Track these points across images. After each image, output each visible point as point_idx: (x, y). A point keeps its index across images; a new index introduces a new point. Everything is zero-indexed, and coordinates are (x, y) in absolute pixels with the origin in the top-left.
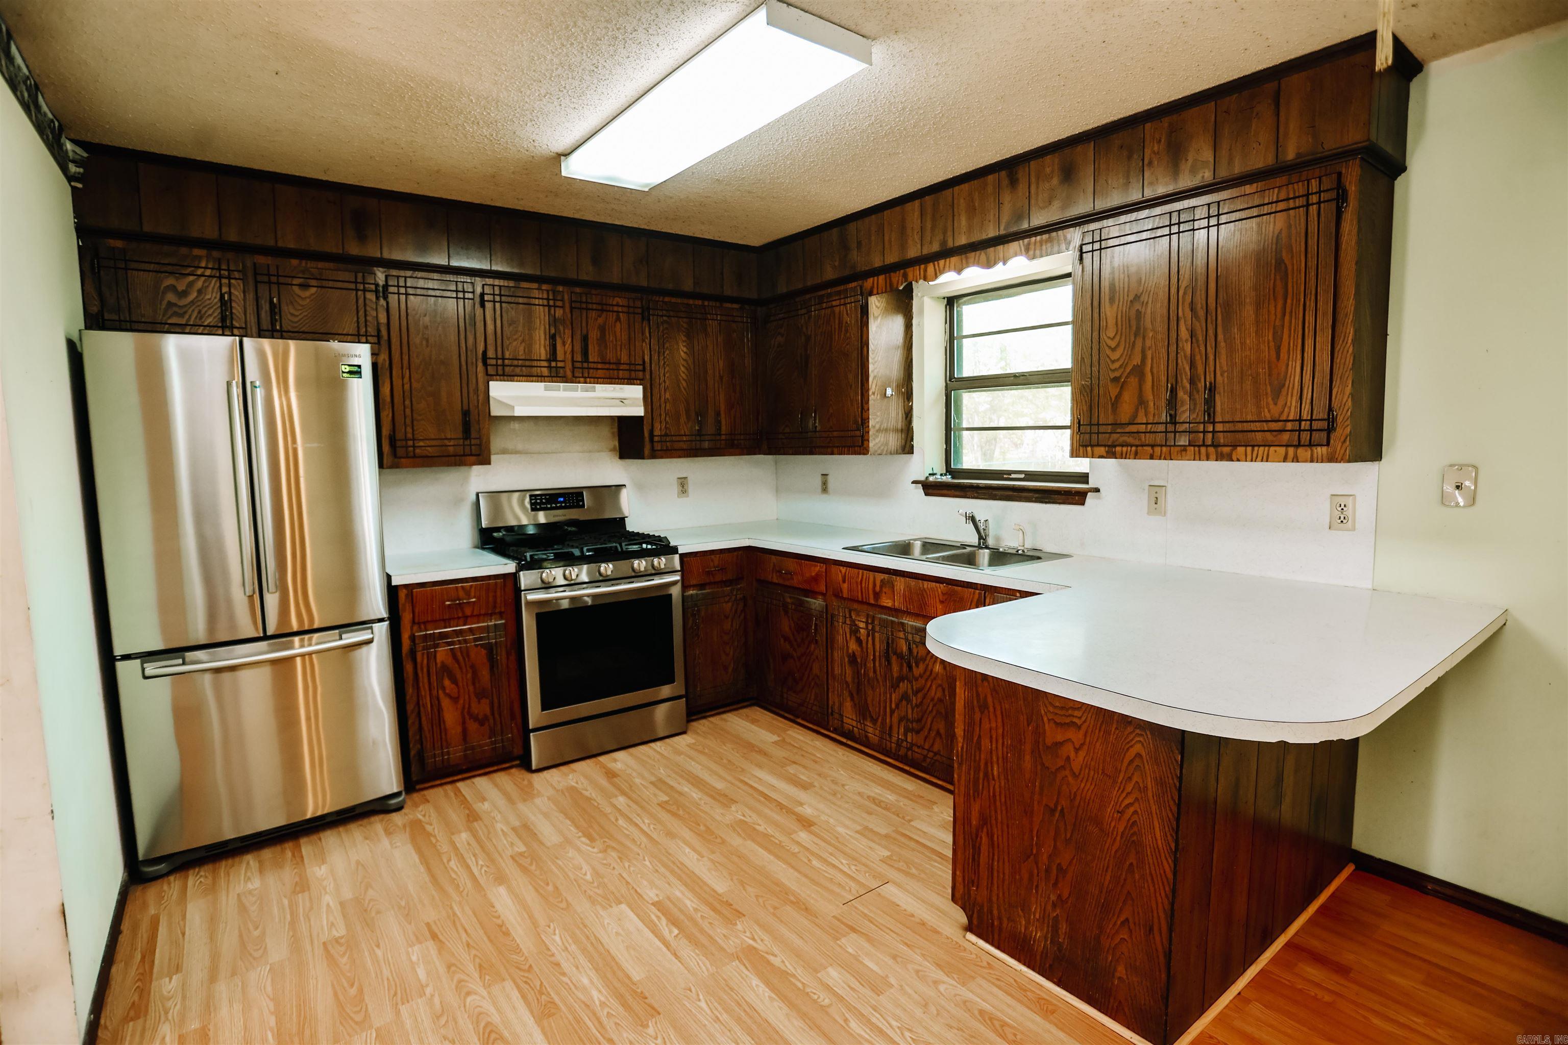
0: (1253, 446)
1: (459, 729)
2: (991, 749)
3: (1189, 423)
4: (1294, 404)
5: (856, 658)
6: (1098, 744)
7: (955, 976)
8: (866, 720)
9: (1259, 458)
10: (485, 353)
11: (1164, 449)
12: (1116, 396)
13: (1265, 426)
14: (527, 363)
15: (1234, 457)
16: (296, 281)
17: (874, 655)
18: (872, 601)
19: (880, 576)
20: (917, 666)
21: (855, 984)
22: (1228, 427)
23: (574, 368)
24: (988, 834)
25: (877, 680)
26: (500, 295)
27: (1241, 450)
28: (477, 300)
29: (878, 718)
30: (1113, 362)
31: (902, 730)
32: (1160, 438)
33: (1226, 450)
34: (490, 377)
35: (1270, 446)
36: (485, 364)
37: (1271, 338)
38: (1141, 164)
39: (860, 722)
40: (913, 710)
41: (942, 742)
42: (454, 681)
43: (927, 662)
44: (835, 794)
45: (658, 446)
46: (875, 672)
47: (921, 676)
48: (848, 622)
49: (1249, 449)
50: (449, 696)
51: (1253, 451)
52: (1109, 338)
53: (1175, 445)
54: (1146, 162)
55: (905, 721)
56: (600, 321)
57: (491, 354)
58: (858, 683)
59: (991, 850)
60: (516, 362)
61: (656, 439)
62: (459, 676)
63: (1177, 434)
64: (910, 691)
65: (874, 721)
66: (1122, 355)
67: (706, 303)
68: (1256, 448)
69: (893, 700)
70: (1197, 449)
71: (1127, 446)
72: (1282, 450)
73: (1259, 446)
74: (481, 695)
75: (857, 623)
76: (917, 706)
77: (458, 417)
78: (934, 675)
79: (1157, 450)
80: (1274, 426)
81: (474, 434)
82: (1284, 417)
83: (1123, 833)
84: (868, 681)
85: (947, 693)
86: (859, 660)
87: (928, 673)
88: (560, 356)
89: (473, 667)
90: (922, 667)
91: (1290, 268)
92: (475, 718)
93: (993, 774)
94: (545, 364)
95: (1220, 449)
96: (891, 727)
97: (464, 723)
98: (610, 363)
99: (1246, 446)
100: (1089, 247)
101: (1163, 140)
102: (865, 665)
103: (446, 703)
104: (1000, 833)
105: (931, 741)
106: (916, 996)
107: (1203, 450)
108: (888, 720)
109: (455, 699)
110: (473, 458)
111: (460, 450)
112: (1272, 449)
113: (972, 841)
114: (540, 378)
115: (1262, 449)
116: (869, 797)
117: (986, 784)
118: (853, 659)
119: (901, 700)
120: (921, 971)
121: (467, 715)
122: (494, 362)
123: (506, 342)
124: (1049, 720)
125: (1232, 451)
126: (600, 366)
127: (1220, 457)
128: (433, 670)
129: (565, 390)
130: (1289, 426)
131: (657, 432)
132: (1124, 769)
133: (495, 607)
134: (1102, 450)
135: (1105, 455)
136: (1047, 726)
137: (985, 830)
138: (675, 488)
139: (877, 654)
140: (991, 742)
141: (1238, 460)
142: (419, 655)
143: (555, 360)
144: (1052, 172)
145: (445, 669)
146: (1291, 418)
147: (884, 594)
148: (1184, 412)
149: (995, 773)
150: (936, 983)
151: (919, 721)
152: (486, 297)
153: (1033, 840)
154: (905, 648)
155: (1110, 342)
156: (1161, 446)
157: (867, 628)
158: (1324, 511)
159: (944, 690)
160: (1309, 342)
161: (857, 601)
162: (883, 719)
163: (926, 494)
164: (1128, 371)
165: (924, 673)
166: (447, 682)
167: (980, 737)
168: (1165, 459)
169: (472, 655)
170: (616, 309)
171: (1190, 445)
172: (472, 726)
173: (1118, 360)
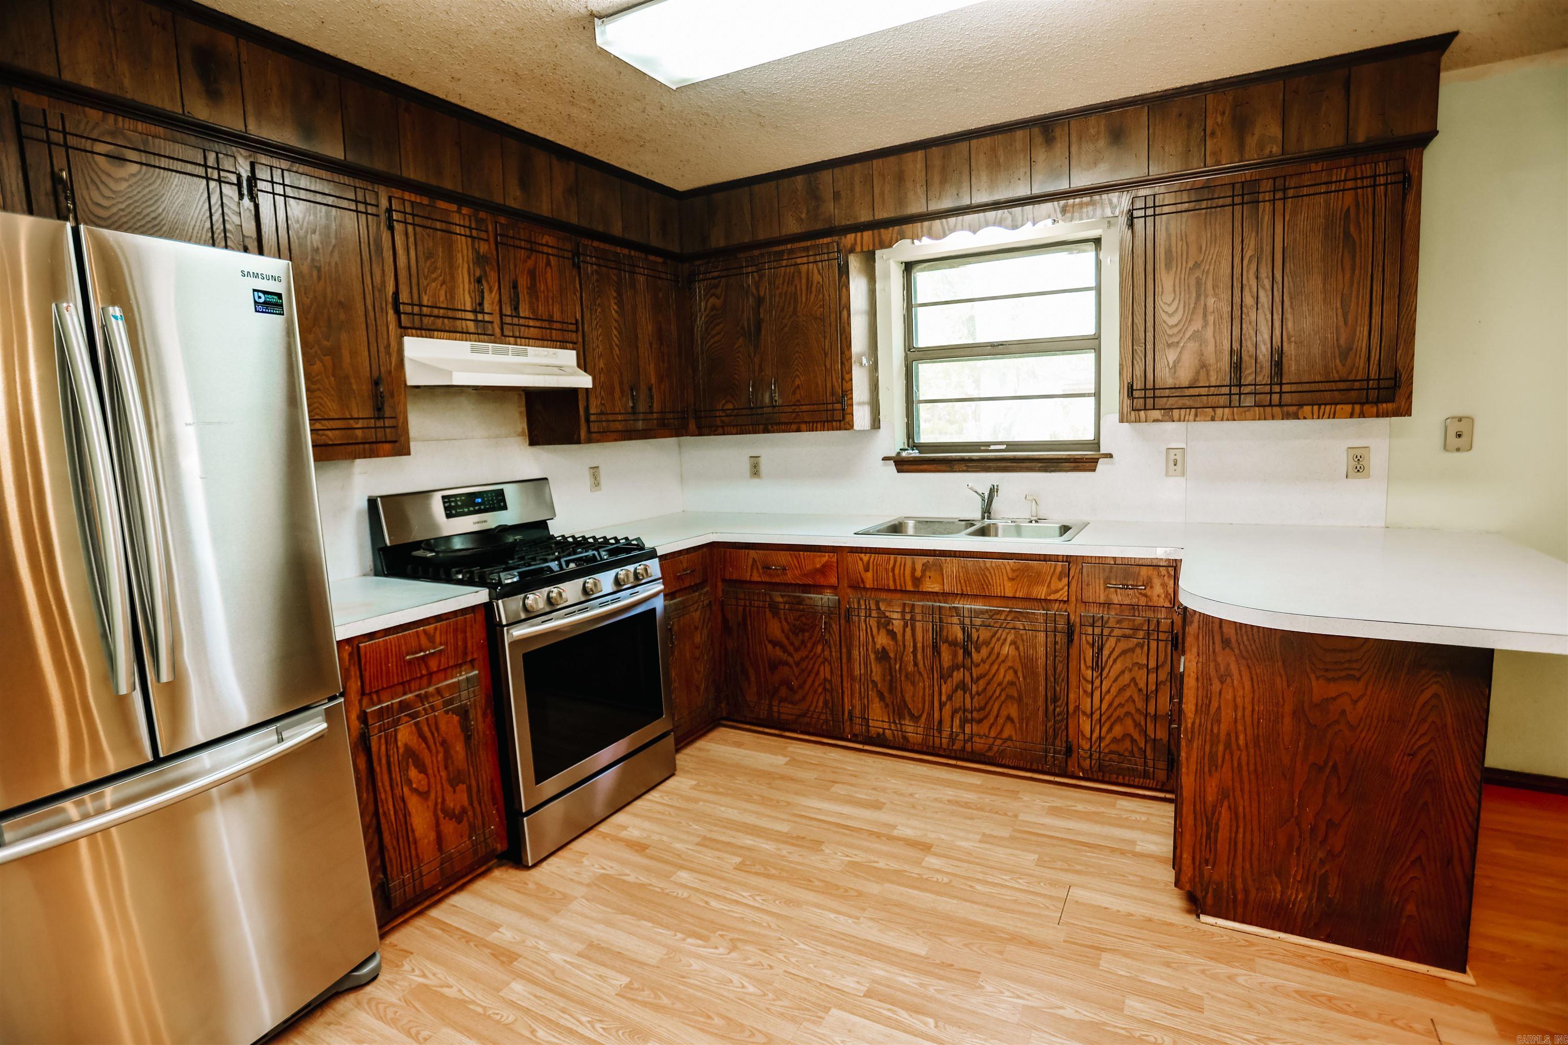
0: (1320, 405)
1: (432, 836)
2: (1236, 718)
3: (1255, 385)
4: (1362, 365)
5: (887, 653)
6: (1383, 692)
7: (1237, 964)
8: (904, 719)
9: (1326, 415)
10: (396, 294)
11: (1227, 410)
12: (1174, 362)
13: (1333, 386)
14: (450, 314)
15: (1300, 415)
17: (915, 647)
18: (910, 588)
19: (920, 561)
20: (978, 651)
21: (1170, 1010)
22: (1294, 388)
23: (502, 324)
24: (1229, 807)
25: (920, 673)
26: (413, 215)
27: (1307, 409)
28: (383, 217)
29: (921, 716)
30: (1173, 326)
31: (957, 722)
32: (1223, 400)
33: (1292, 409)
34: (405, 330)
35: (1336, 404)
36: (397, 312)
37: (1339, 306)
38: (1202, 134)
39: (894, 722)
40: (972, 699)
41: (1015, 726)
42: (422, 769)
43: (992, 645)
44: (913, 807)
45: (594, 427)
46: (916, 664)
47: (983, 661)
48: (874, 614)
49: (1316, 408)
50: (416, 791)
51: (1319, 409)
52: (1165, 303)
53: (1240, 406)
54: (1208, 132)
55: (961, 713)
56: (530, 263)
57: (404, 297)
58: (891, 681)
59: (1234, 824)
60: (436, 311)
61: (592, 418)
62: (428, 761)
63: (1242, 396)
64: (968, 679)
65: (915, 719)
66: (1180, 321)
67: (633, 253)
68: (1323, 407)
69: (944, 691)
70: (1261, 409)
71: (1191, 408)
72: (1348, 408)
73: (1326, 404)
74: (455, 780)
75: (887, 614)
76: (978, 694)
77: (365, 388)
78: (1001, 658)
79: (1219, 411)
80: (1342, 386)
81: (388, 412)
82: (1352, 377)
83: (1414, 775)
84: (906, 676)
85: (1020, 674)
86: (892, 655)
87: (993, 657)
88: (487, 307)
89: (444, 743)
90: (984, 651)
91: (1358, 242)
92: (450, 815)
93: (1238, 745)
94: (470, 316)
95: (1285, 408)
96: (940, 722)
97: (438, 824)
98: (542, 320)
99: (1313, 405)
100: (1141, 213)
101: (1227, 113)
102: (901, 659)
103: (413, 803)
104: (1247, 803)
105: (999, 728)
106: (1233, 1000)
107: (1268, 409)
108: (936, 715)
109: (424, 795)
110: (387, 446)
111: (371, 435)
112: (1339, 407)
113: (1207, 818)
114: (464, 334)
115: (1328, 407)
116: (949, 801)
117: (1227, 757)
118: (883, 655)
119: (955, 691)
120: (1207, 970)
121: (442, 813)
122: (408, 309)
123: (424, 282)
124: (1317, 678)
125: (1298, 410)
126: (531, 323)
127: (1286, 416)
128: (394, 759)
129: (495, 352)
130: (1357, 385)
131: (593, 410)
132: (1416, 711)
133: (465, 654)
134: (1157, 414)
135: (1160, 417)
136: (1314, 683)
137: (1226, 804)
138: (588, 481)
139: (919, 645)
140: (1235, 711)
141: (1305, 418)
142: (374, 740)
143: (482, 312)
144: (1098, 132)
145: (410, 753)
146: (1359, 378)
147: (927, 579)
148: (1250, 374)
149: (1241, 742)
150: (1231, 978)
151: (982, 709)
152: (395, 216)
153: (1294, 801)
154: (960, 635)
155: (1166, 308)
156: (1223, 407)
157: (903, 619)
158: (1342, 461)
159: (1016, 672)
160: (1376, 310)
161: (889, 590)
162: (929, 714)
163: (899, 471)
164: (1187, 336)
165: (988, 658)
166: (413, 773)
167: (1219, 708)
168: (1228, 420)
169: (443, 727)
170: (545, 249)
171: (1255, 406)
172: (448, 827)
173: (1176, 325)
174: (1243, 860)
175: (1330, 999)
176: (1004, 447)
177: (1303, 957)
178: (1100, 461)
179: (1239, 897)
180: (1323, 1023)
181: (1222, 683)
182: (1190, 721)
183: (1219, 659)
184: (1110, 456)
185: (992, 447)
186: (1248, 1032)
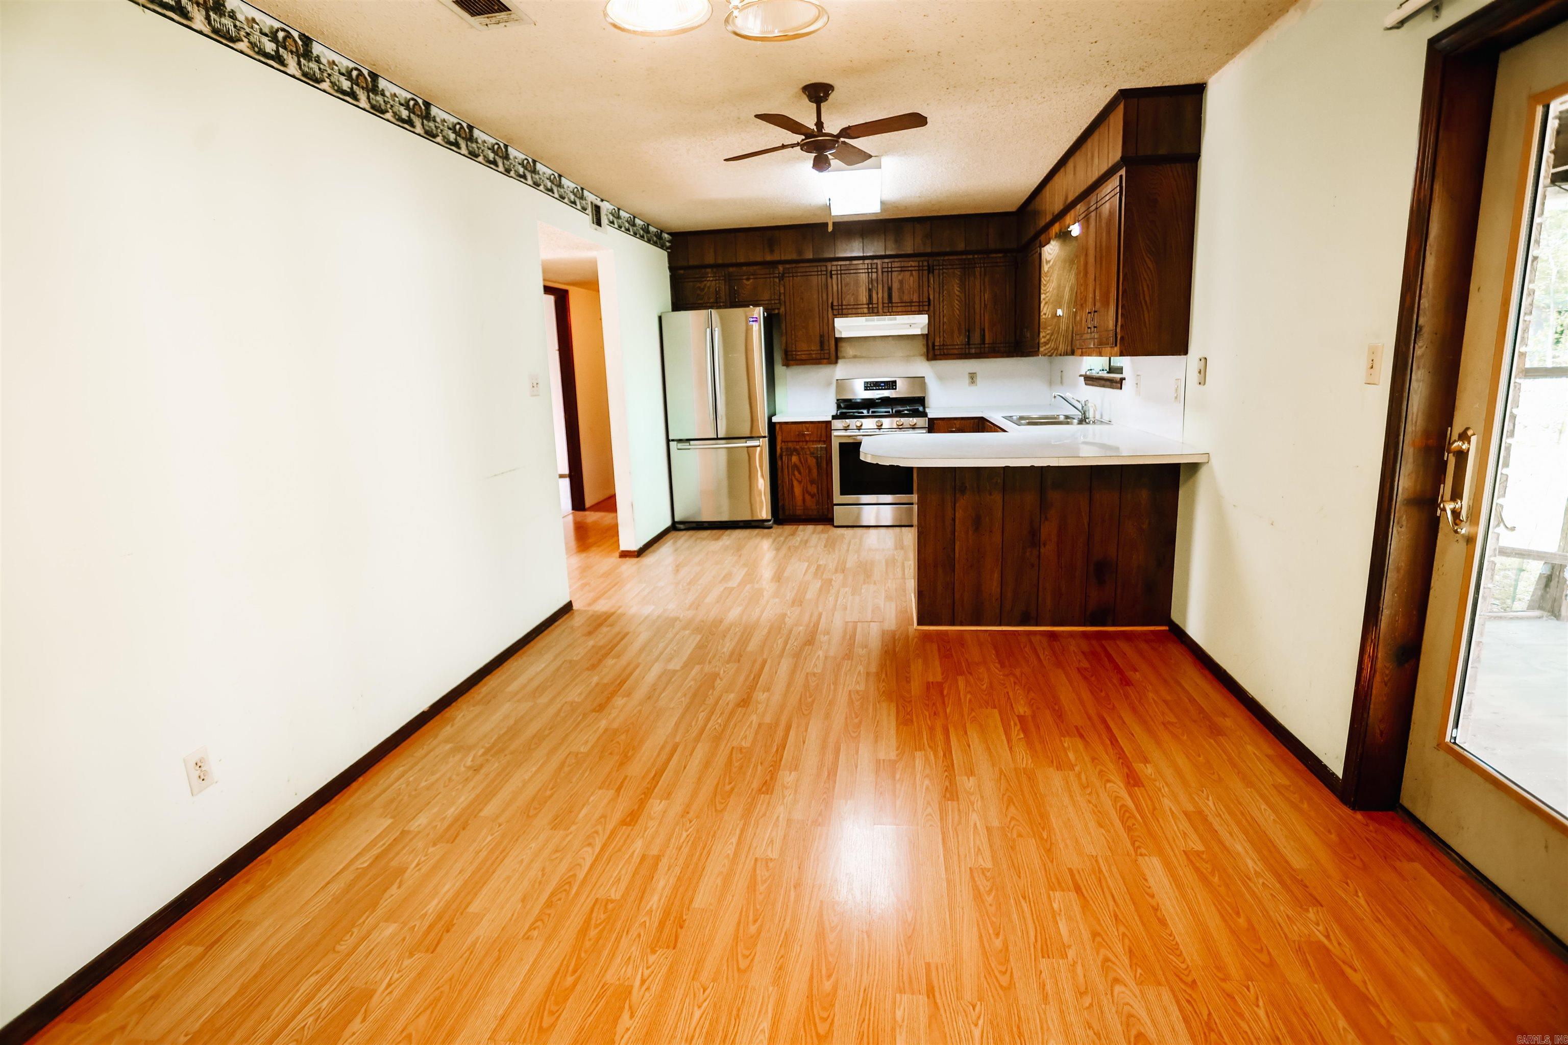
1: (801, 498)
10: (832, 303)
14: (855, 307)
16: (745, 277)
23: (883, 307)
26: (841, 270)
28: (829, 275)
34: (835, 316)
36: (832, 309)
42: (800, 473)
45: (937, 352)
50: (797, 480)
56: (900, 277)
57: (835, 303)
60: (849, 307)
61: (936, 348)
62: (802, 471)
67: (976, 256)
74: (812, 482)
77: (818, 339)
81: (826, 347)
88: (875, 301)
89: (809, 467)
92: (810, 494)
94: (866, 306)
97: (804, 495)
98: (906, 302)
103: (795, 483)
109: (800, 482)
110: (825, 361)
111: (818, 356)
114: (863, 314)
121: (805, 491)
122: (837, 308)
123: (844, 296)
126: (899, 305)
128: (790, 465)
129: (878, 320)
131: (937, 344)
133: (821, 437)
138: (967, 380)
142: (784, 457)
143: (872, 304)
145: (796, 467)
152: (833, 273)
163: (1086, 384)
166: (796, 473)
169: (809, 461)
170: (910, 269)
172: (808, 497)
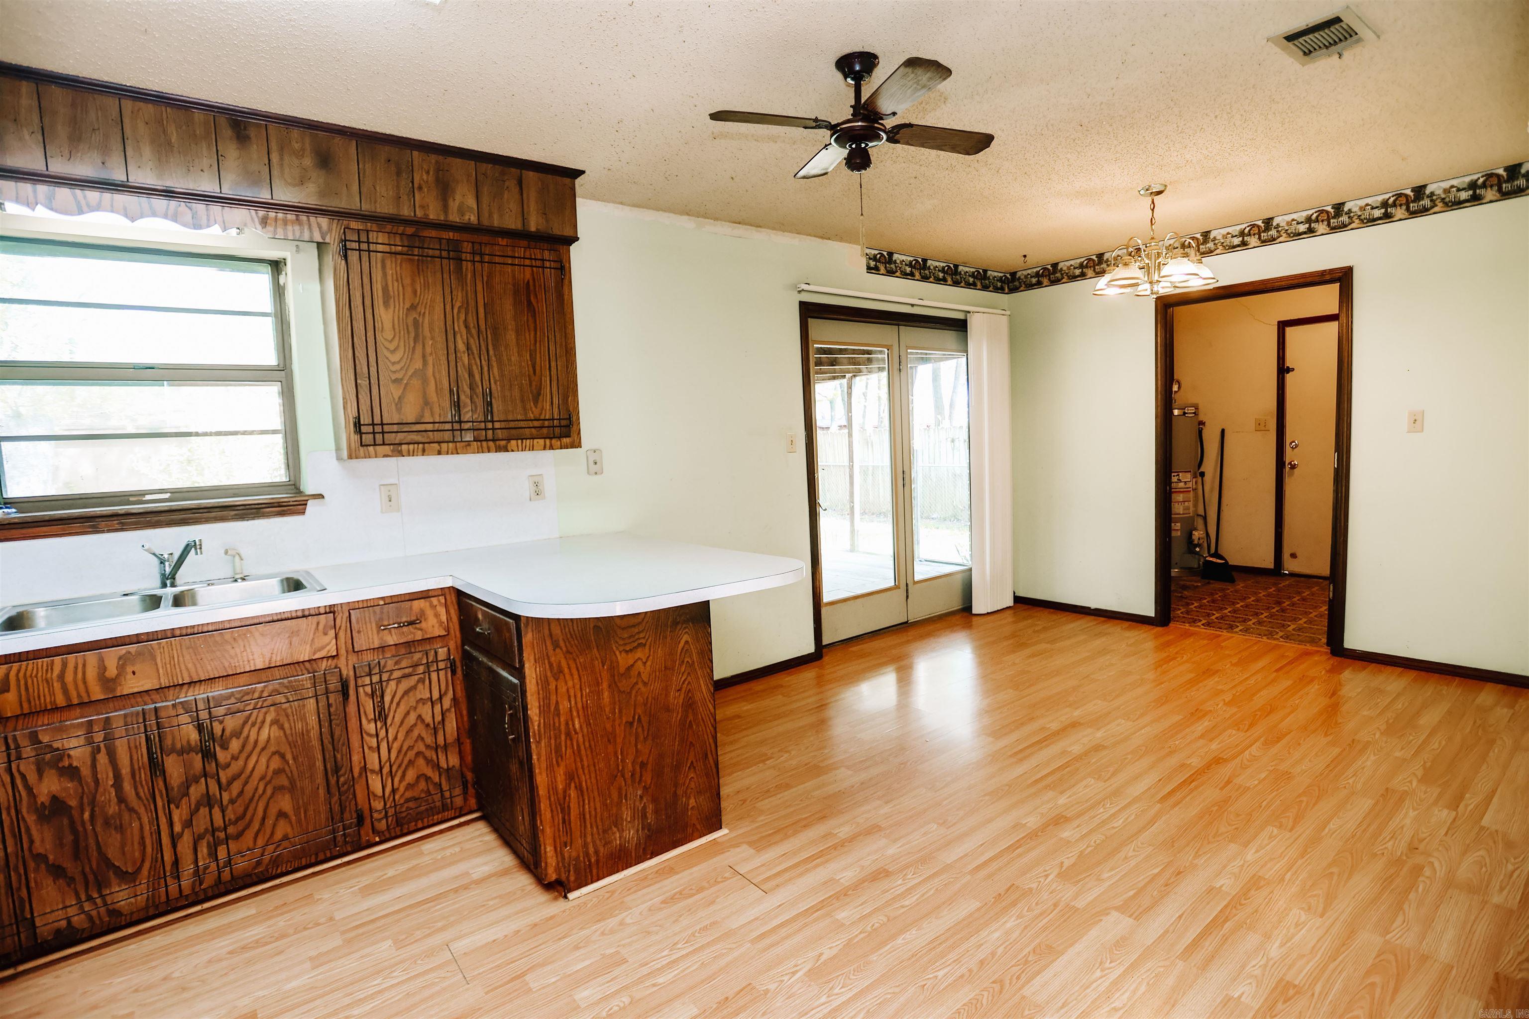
0: (522, 439)
2: (571, 707)
3: (473, 422)
4: (548, 407)
5: (64, 802)
6: (660, 650)
7: (617, 912)
8: (109, 885)
9: (527, 448)
11: (450, 444)
12: (399, 398)
13: (531, 424)
15: (509, 449)
17: (118, 777)
18: (98, 694)
20: (225, 747)
21: (608, 977)
22: (503, 425)
24: (576, 787)
25: (131, 810)
27: (513, 442)
29: (139, 869)
30: (394, 363)
31: (203, 850)
32: (447, 436)
33: (503, 443)
35: (533, 439)
37: (528, 358)
38: (411, 185)
39: (90, 898)
40: (223, 812)
41: (291, 822)
43: (245, 734)
46: (121, 799)
47: (235, 758)
48: (28, 751)
49: (520, 441)
51: (522, 442)
52: (386, 339)
53: (462, 441)
54: (416, 185)
55: (209, 837)
58: (76, 842)
59: (581, 799)
63: (463, 432)
64: (214, 788)
65: (126, 877)
66: (401, 359)
68: (524, 441)
69: (176, 818)
70: (479, 443)
71: (418, 443)
72: (541, 441)
73: (526, 439)
75: (56, 745)
76: (232, 801)
78: (261, 744)
79: (444, 446)
80: (536, 424)
82: (542, 417)
84: (107, 823)
85: (289, 757)
86: (73, 803)
87: (249, 748)
90: (235, 745)
91: (537, 310)
93: (575, 730)
95: (498, 443)
96: (176, 863)
99: (517, 439)
100: (355, 245)
101: (431, 173)
102: (93, 802)
104: (588, 777)
105: (268, 832)
106: (635, 938)
107: (484, 444)
108: (168, 857)
112: (535, 441)
113: (560, 805)
115: (528, 441)
117: (569, 742)
118: (57, 805)
119: (194, 812)
120: (604, 930)
124: (620, 652)
125: (507, 443)
127: (499, 449)
130: (546, 423)
134: (387, 449)
135: (390, 453)
136: (619, 657)
137: (573, 785)
139: (125, 771)
140: (570, 701)
141: (513, 451)
144: (303, 149)
146: (547, 418)
147: (130, 676)
148: (467, 412)
149: (577, 726)
150: (622, 923)
151: (242, 817)
153: (618, 758)
154: (194, 736)
155: (387, 344)
156: (448, 442)
157: (90, 741)
158: (526, 489)
159: (283, 756)
160: (553, 364)
161: (56, 709)
162: (154, 860)
164: (410, 373)
165: (241, 751)
167: (557, 703)
168: (452, 453)
171: (474, 441)
173: (399, 362)
174: (591, 827)
175: (680, 893)
176: (167, 496)
177: (646, 878)
178: (309, 503)
179: (593, 860)
180: (690, 910)
181: (557, 680)
182: (536, 724)
183: (553, 659)
184: (321, 496)
185: (148, 497)
186: (662, 950)
